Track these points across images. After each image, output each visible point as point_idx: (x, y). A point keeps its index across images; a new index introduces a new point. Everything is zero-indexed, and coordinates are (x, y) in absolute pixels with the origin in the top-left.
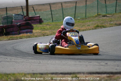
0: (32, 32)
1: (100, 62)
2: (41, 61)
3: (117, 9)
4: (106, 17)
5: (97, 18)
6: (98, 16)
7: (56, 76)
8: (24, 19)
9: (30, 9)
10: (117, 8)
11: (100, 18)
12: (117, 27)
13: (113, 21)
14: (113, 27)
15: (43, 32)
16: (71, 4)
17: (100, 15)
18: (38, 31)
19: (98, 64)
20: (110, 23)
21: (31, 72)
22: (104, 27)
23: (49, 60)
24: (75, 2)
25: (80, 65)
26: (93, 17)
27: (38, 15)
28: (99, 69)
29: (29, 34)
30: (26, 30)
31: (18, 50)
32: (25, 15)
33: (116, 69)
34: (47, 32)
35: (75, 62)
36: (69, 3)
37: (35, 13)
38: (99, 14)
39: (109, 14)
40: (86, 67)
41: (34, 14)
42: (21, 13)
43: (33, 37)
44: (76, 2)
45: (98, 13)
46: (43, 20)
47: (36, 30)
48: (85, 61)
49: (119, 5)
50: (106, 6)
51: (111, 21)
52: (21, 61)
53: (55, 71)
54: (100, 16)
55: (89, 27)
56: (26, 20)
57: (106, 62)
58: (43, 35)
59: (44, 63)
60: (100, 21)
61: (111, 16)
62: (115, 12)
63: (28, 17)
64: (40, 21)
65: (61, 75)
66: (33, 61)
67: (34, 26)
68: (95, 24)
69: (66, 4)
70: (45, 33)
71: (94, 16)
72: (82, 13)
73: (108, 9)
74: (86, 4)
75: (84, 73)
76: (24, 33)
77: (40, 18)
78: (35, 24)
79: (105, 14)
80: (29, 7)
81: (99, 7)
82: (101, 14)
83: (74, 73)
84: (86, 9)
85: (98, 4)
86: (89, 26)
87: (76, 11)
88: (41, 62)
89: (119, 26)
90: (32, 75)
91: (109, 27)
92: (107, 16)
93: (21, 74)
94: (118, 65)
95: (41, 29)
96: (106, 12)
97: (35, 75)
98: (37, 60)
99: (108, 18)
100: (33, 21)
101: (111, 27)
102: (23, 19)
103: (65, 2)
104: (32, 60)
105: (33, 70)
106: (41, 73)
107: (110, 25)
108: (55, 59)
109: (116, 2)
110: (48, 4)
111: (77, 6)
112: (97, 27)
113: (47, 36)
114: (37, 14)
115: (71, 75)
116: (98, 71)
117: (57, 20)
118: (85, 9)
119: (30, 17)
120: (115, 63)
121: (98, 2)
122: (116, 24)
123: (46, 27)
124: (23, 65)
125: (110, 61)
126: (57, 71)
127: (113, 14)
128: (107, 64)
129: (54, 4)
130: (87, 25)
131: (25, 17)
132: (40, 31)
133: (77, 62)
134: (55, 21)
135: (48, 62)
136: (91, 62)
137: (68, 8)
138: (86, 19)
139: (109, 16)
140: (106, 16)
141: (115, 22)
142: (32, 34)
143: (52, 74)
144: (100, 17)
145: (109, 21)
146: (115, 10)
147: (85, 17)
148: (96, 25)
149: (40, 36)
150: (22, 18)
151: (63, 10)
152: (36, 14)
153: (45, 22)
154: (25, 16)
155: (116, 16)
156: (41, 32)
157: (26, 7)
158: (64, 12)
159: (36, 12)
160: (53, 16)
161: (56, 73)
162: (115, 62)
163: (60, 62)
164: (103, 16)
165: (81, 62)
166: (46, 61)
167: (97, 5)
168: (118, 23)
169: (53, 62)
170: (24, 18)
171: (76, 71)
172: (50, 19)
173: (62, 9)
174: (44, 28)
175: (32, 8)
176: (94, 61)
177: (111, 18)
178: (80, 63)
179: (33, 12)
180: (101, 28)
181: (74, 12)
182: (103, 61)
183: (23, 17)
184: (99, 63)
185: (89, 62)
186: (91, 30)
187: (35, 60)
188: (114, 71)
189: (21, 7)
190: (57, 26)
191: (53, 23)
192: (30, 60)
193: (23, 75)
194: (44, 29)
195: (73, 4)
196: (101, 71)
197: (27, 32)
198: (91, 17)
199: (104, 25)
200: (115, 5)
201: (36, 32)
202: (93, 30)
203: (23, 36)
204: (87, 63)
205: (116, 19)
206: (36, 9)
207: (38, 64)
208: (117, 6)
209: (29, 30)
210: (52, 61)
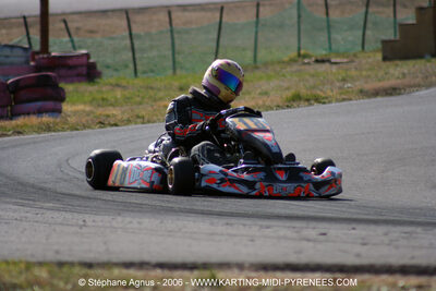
0: (59, 111)
1: (302, 228)
2: (89, 218)
3: (366, 37)
4: (327, 65)
5: (295, 67)
6: (300, 59)
7: (140, 273)
8: (32, 63)
9: (55, 26)
10: (368, 32)
11: (307, 67)
12: (367, 101)
13: (353, 79)
14: (351, 100)
15: (100, 111)
16: (203, 14)
17: (305, 56)
18: (80, 107)
19: (295, 235)
20: (340, 88)
21: (51, 256)
22: (318, 100)
23: (119, 214)
24: (219, 7)
25: (228, 234)
26: (283, 62)
27: (84, 52)
28: (296, 253)
29: (46, 119)
30: (39, 104)
31: (7, 177)
32: (37, 47)
33: (358, 255)
34: (115, 111)
35: (212, 224)
36: (194, 10)
37: (72, 41)
38: (302, 52)
39: (338, 54)
40: (250, 243)
41: (70, 45)
42: (20, 41)
43: (63, 130)
44: (222, 9)
45: (299, 49)
46: (99, 68)
47: (74, 104)
48: (248, 222)
49: (375, 24)
50: (329, 27)
51: (344, 80)
52: (16, 215)
53: (136, 258)
54: (306, 61)
55: (265, 98)
56: (37, 69)
57: (323, 227)
58: (101, 123)
59: (100, 224)
60: (307, 77)
61: (345, 60)
62: (360, 48)
63: (45, 56)
64: (90, 73)
65: (159, 272)
66: (59, 216)
67: (68, 88)
68: (288, 89)
69: (187, 14)
70: (108, 116)
71: (286, 59)
72: (244, 49)
73: (336, 36)
74: (257, 16)
75: (241, 267)
76: (28, 114)
77: (91, 60)
78: (72, 82)
79: (324, 52)
80: (51, 19)
81: (302, 27)
82: (310, 52)
83: (205, 266)
84: (256, 33)
85: (299, 17)
86: (266, 93)
87: (221, 40)
88: (89, 223)
89: (373, 100)
90: (56, 269)
91: (337, 101)
92: (333, 60)
93: (14, 263)
94: (363, 239)
95: (93, 99)
96: (327, 46)
97: (65, 269)
98: (75, 214)
99: (334, 68)
100: (63, 72)
101: (344, 100)
102: (27, 62)
103: (184, 8)
104: (56, 214)
105: (57, 252)
106: (88, 261)
107: (341, 94)
108: (139, 211)
109: (367, 13)
110: (120, 10)
111: (224, 20)
112: (294, 101)
113: (112, 125)
114: (80, 48)
115: (196, 273)
116: (293, 259)
117: (152, 71)
118: (253, 34)
119: (54, 57)
120: (353, 231)
121: (299, 9)
122: (361, 91)
123: (109, 96)
124: (22, 232)
125: (338, 226)
126: (146, 258)
127: (355, 55)
128: (324, 234)
129: (142, 10)
130: (259, 91)
131: (37, 57)
132: (88, 108)
133: (219, 226)
134: (144, 72)
135: (114, 224)
136: (268, 227)
137: (194, 26)
138: (257, 68)
139: (338, 60)
140: (329, 61)
141: (359, 84)
142: (58, 120)
143: (128, 265)
144: (309, 63)
145: (338, 81)
146: (360, 42)
147: (252, 62)
148: (289, 94)
149: (89, 127)
150: (23, 60)
151: (176, 36)
152: (76, 45)
153: (108, 77)
154: (37, 53)
155: (364, 61)
156: (92, 112)
157: (38, 19)
158: (177, 42)
159: (75, 39)
160: (137, 56)
161: (142, 265)
162: (354, 229)
163: (158, 222)
164: (317, 61)
165: (231, 225)
166: (107, 218)
167: (296, 19)
168: (368, 86)
169: (131, 222)
170: (33, 60)
171: (214, 259)
172: (126, 66)
173: (172, 31)
174: (103, 99)
175: (63, 25)
176: (280, 223)
177: (347, 70)
178: (230, 230)
179: (67, 39)
180: (311, 105)
181: (214, 44)
182: (313, 224)
183: (29, 54)
184: (297, 232)
185: (261, 227)
186: (272, 109)
187: (68, 216)
188: (350, 260)
189: (22, 20)
190: (151, 92)
191: (136, 81)
192: (49, 214)
193: (23, 266)
194: (104, 102)
195: (209, 14)
196: (303, 259)
197: (40, 112)
198: (273, 63)
199: (319, 92)
200: (362, 23)
201: (75, 113)
202: (281, 111)
203: (25, 125)
204: (255, 229)
205: (364, 73)
206: (78, 29)
207: (77, 229)
208: (369, 25)
209: (49, 104)
210: (128, 219)
